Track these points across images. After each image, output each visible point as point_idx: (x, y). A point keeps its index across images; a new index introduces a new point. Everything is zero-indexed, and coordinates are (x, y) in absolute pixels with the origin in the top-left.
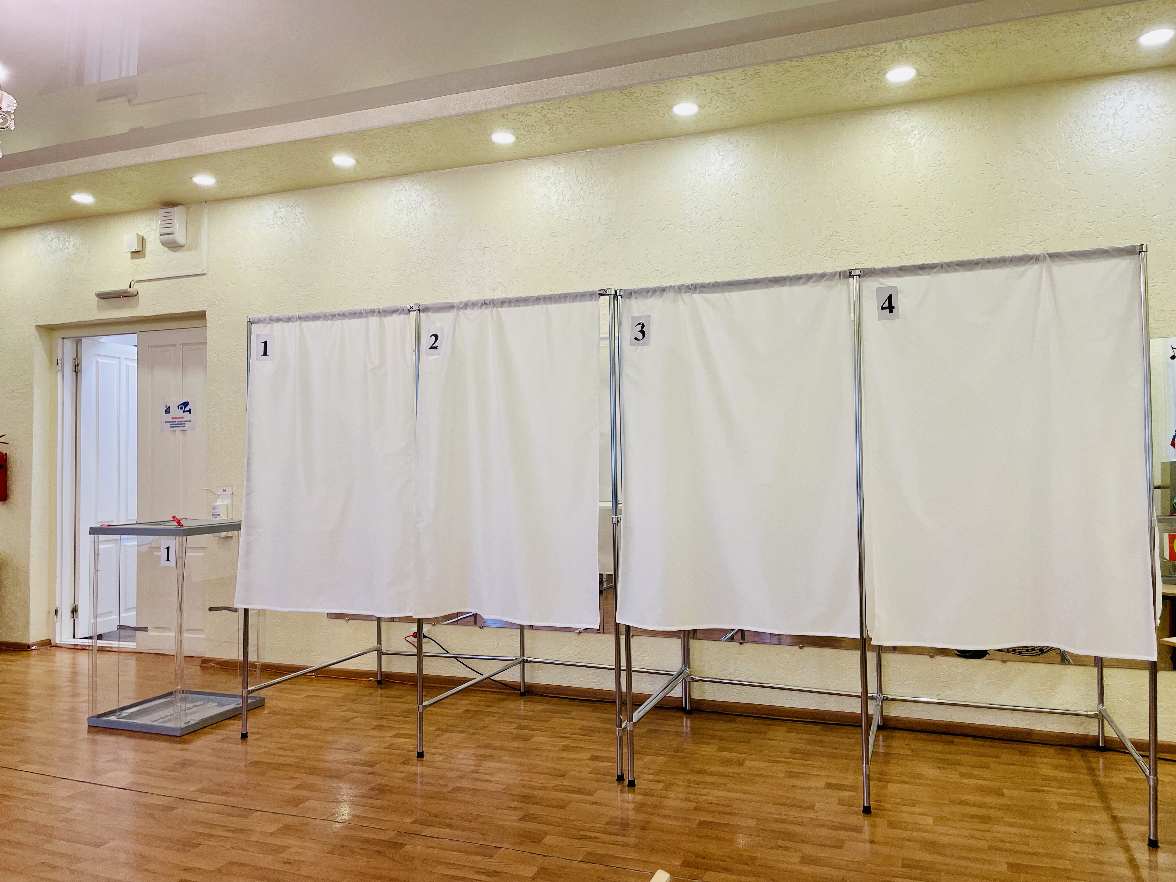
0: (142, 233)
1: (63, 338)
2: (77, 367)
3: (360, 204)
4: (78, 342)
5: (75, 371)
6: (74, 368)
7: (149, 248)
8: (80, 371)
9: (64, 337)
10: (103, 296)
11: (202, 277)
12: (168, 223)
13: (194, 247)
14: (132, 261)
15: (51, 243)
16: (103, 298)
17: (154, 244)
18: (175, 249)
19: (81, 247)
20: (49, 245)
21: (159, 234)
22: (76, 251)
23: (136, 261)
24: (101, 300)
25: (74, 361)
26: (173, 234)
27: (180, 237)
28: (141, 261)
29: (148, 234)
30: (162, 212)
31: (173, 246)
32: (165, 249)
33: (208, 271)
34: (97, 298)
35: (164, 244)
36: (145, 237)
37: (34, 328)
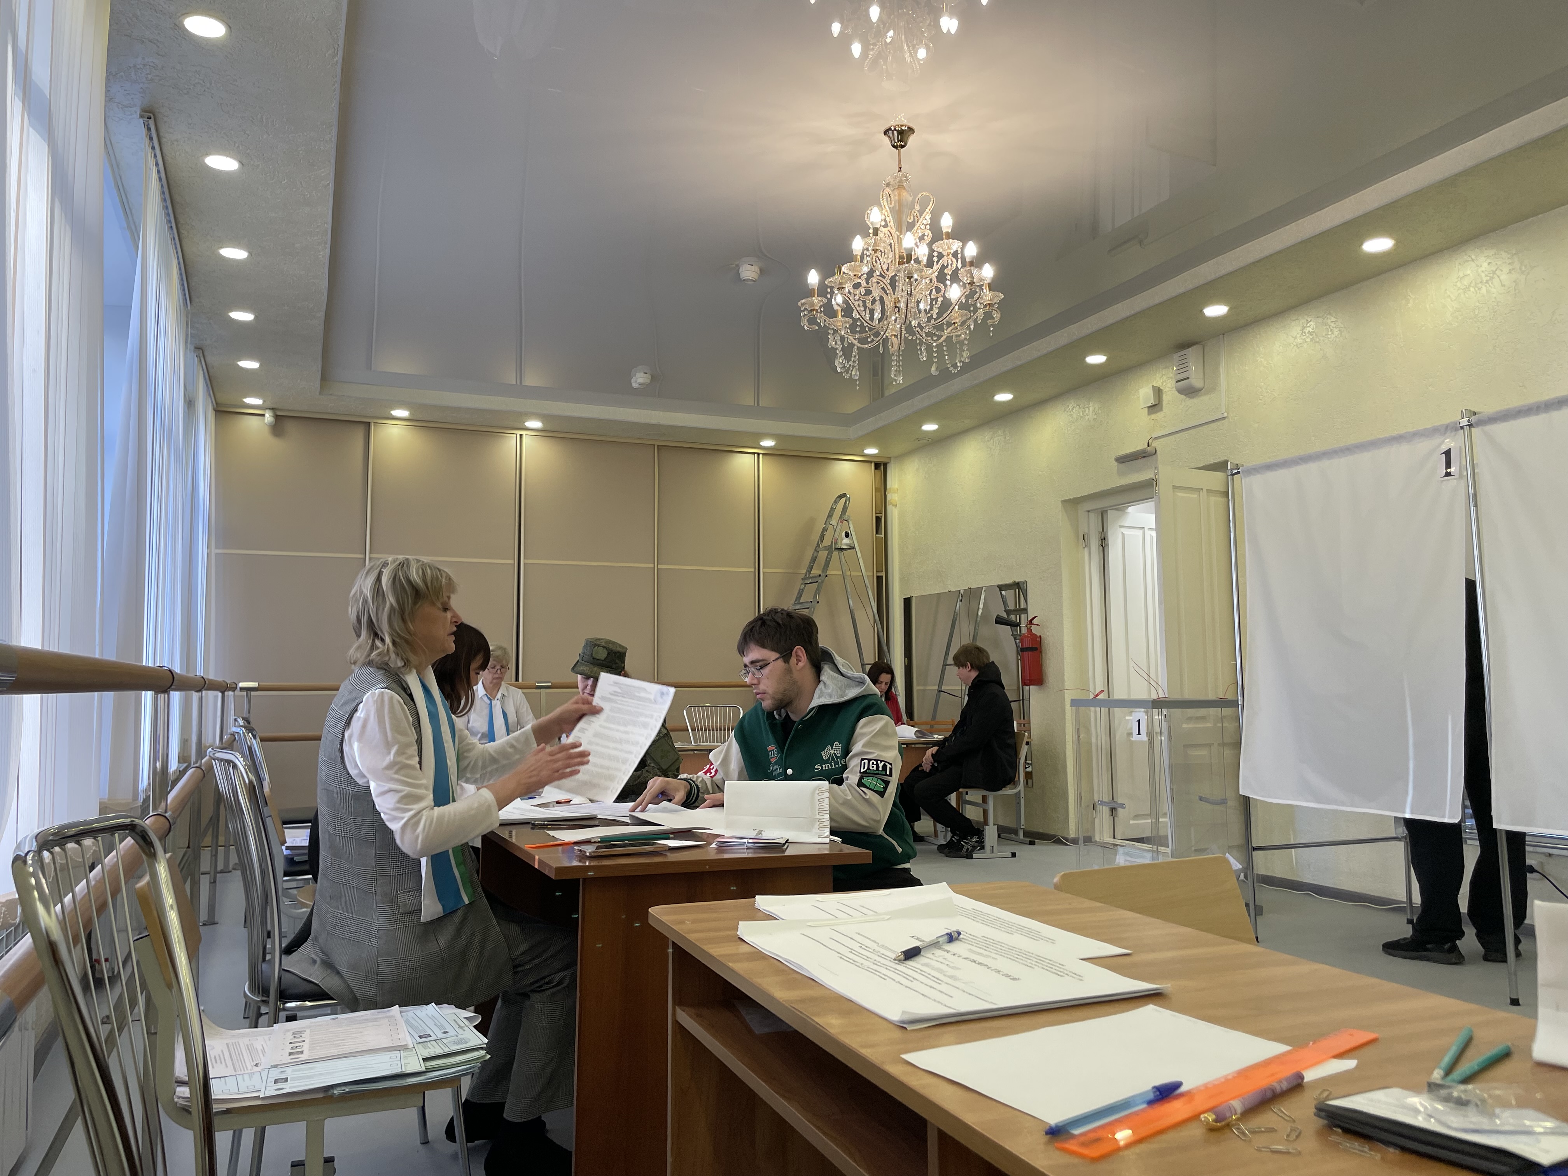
0: (1158, 383)
1: (1089, 511)
2: (1103, 542)
3: (1410, 294)
4: (1103, 513)
5: (1102, 546)
6: (1100, 543)
7: (1166, 398)
8: (1107, 545)
9: (1089, 509)
10: (1122, 460)
11: (1223, 421)
12: (1183, 366)
13: (1213, 388)
14: (1149, 417)
15: (1072, 413)
16: (1122, 462)
17: (1170, 394)
18: (1193, 394)
19: (1100, 411)
20: (1070, 415)
21: (1174, 382)
22: (1095, 417)
23: (1153, 416)
24: (1121, 465)
25: (1100, 535)
26: (1188, 378)
27: (1196, 381)
28: (1160, 415)
29: (1164, 384)
30: (1176, 356)
31: (1189, 392)
32: (1183, 397)
33: (1228, 413)
34: (1116, 464)
35: (1180, 391)
36: (1161, 388)
37: (1060, 503)
